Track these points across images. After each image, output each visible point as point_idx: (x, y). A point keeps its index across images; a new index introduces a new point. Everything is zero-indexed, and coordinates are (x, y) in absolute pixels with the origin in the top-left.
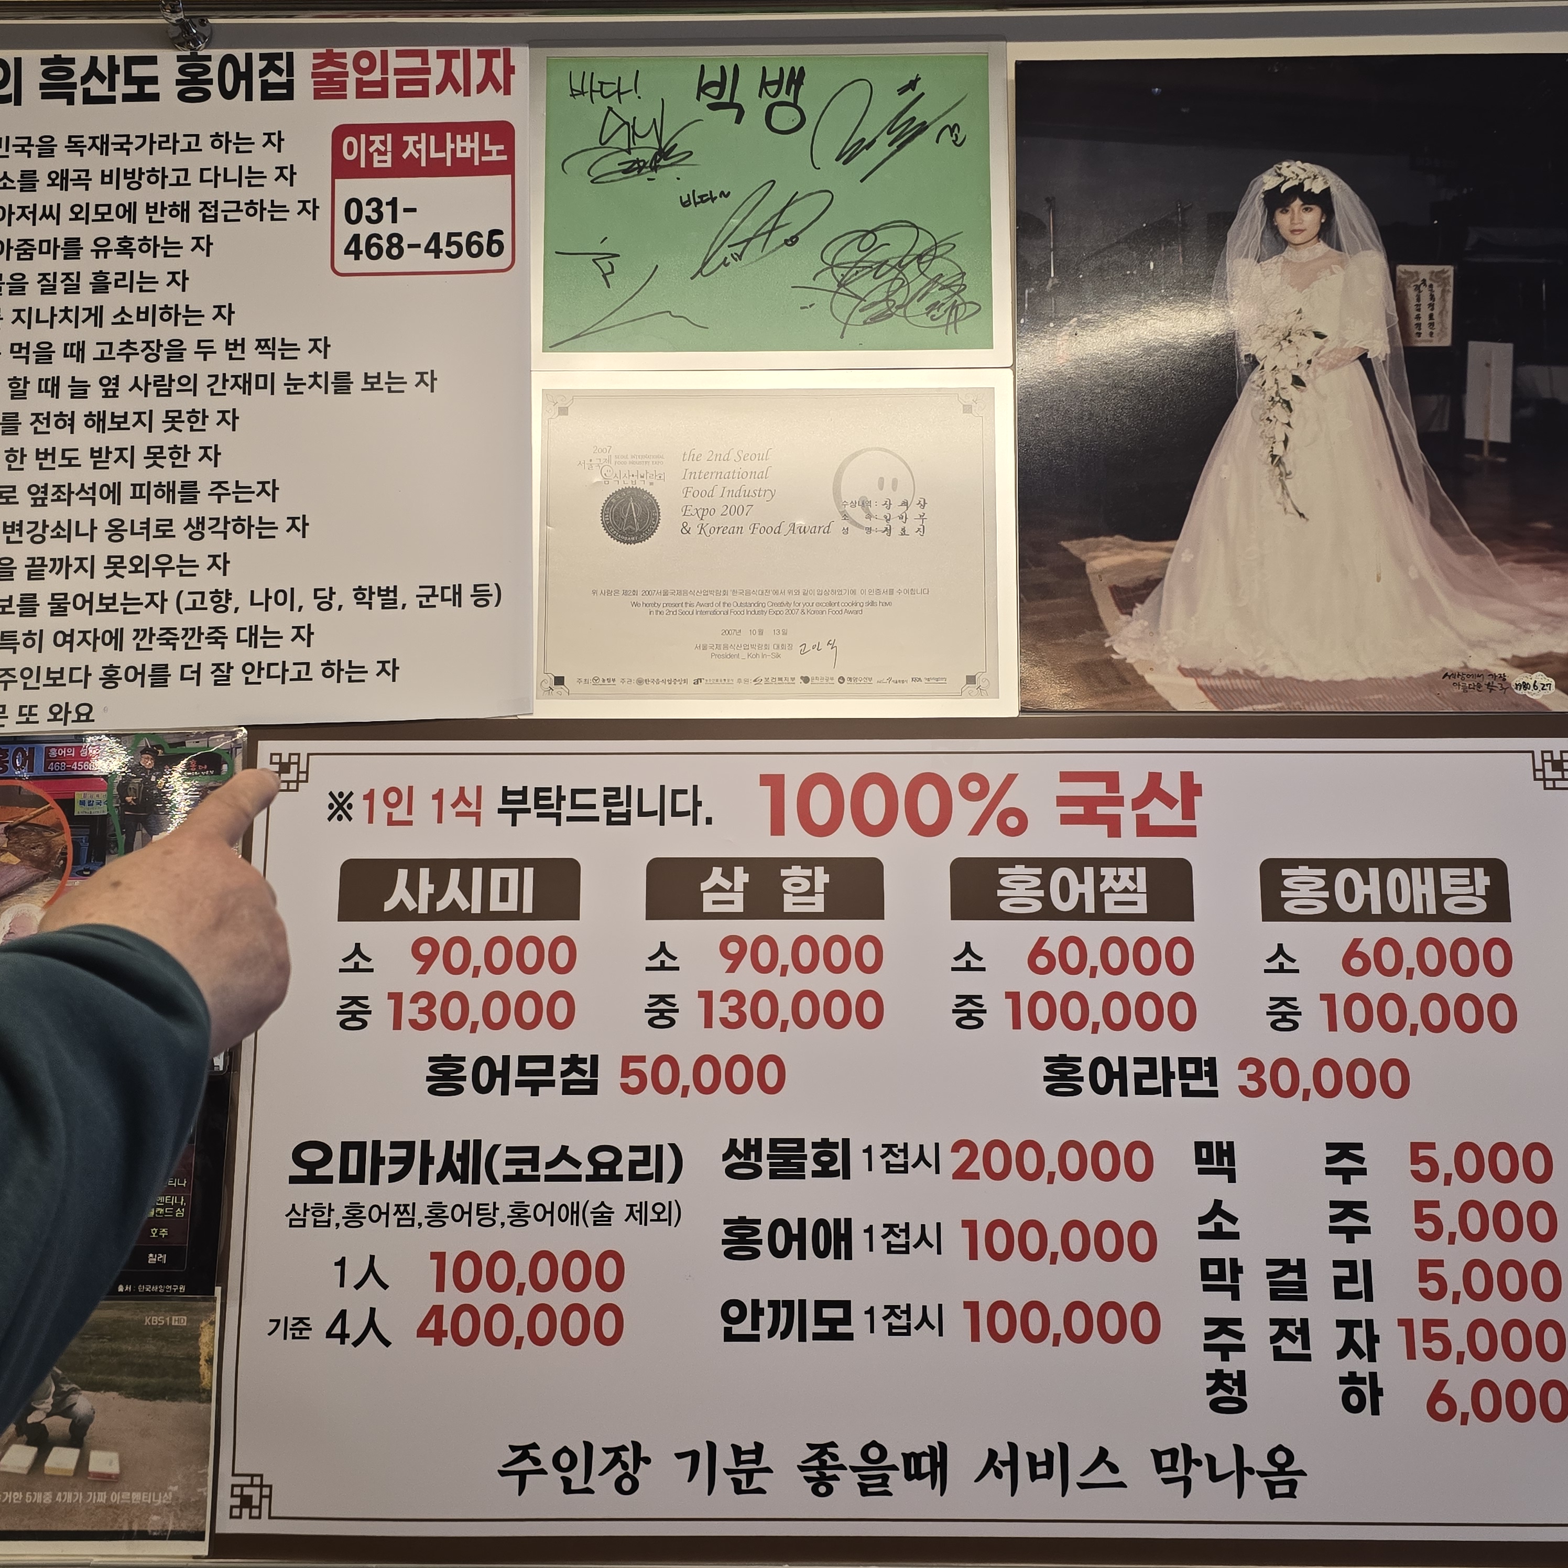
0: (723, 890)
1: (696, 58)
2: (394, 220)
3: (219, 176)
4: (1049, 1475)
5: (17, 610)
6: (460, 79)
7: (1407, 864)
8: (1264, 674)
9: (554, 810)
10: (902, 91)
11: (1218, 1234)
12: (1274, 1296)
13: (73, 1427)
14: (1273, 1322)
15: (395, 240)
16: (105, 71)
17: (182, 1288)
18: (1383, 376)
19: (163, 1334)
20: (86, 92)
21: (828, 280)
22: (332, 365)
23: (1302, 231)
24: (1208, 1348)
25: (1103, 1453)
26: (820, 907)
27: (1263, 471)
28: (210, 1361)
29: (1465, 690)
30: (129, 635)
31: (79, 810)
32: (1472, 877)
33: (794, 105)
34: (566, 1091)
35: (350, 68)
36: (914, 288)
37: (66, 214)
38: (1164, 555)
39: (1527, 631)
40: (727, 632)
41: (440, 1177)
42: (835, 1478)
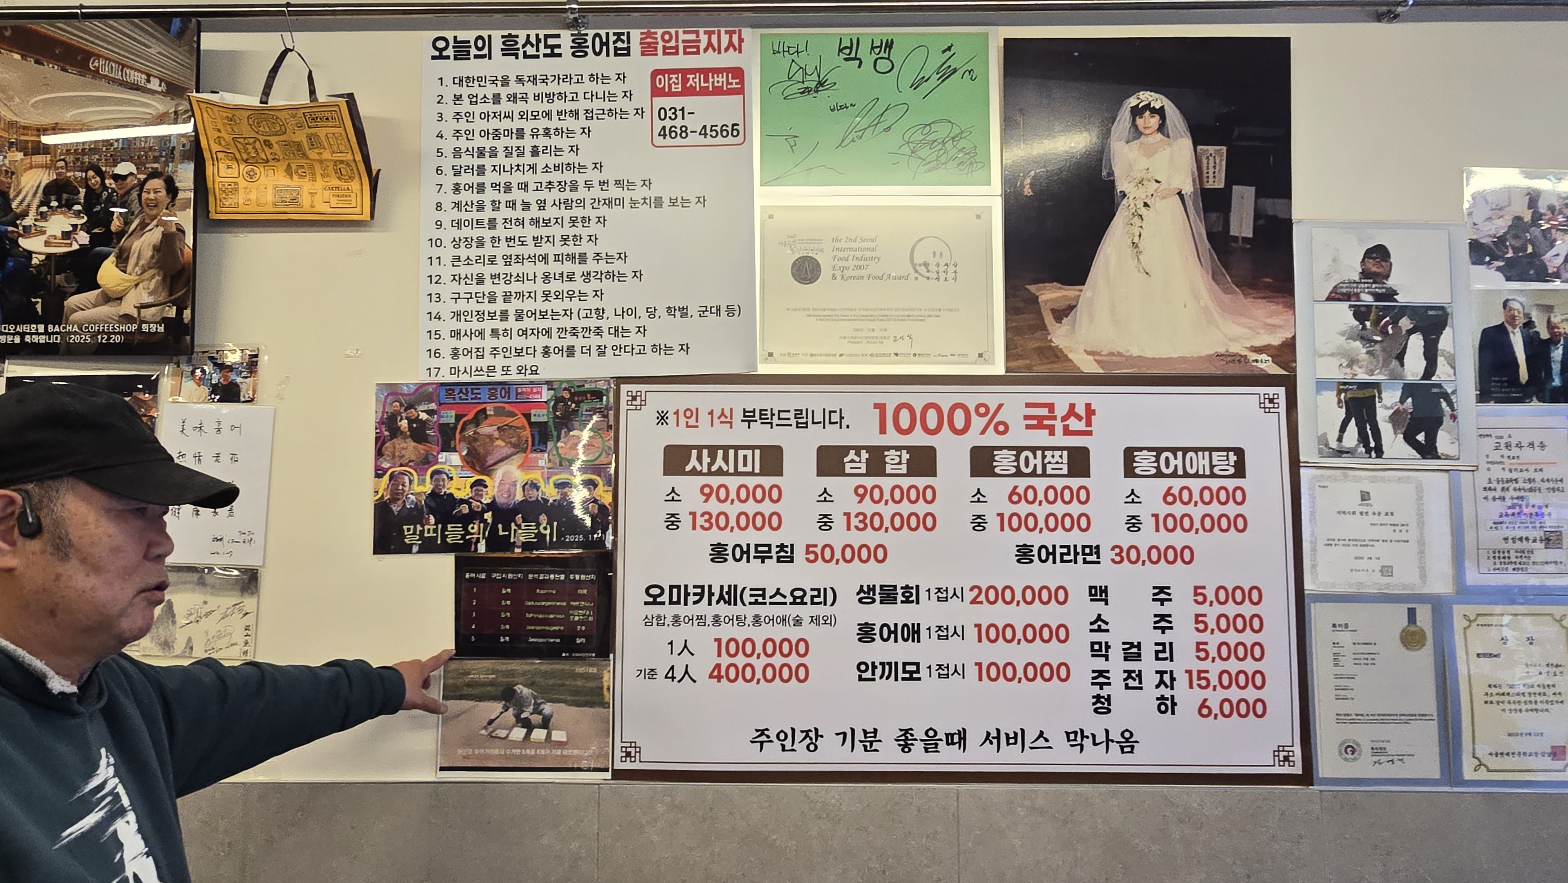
0: (855, 462)
1: (839, 34)
2: (683, 118)
3: (594, 96)
4: (1015, 743)
5: (499, 318)
6: (716, 45)
7: (1196, 450)
8: (1128, 354)
9: (769, 421)
10: (944, 52)
11: (1100, 630)
12: (1126, 659)
13: (543, 719)
14: (1125, 671)
15: (684, 129)
16: (534, 41)
17: (594, 655)
18: (1189, 203)
19: (586, 677)
20: (525, 52)
21: (906, 150)
22: (653, 193)
23: (1149, 128)
24: (1093, 684)
25: (1042, 733)
26: (904, 471)
27: (1129, 251)
28: (609, 689)
29: (1227, 363)
30: (554, 331)
31: (533, 419)
32: (1227, 456)
33: (888, 59)
34: (778, 561)
35: (659, 40)
36: (951, 154)
37: (516, 116)
38: (1078, 293)
39: (1258, 333)
40: (857, 330)
41: (718, 602)
42: (912, 744)
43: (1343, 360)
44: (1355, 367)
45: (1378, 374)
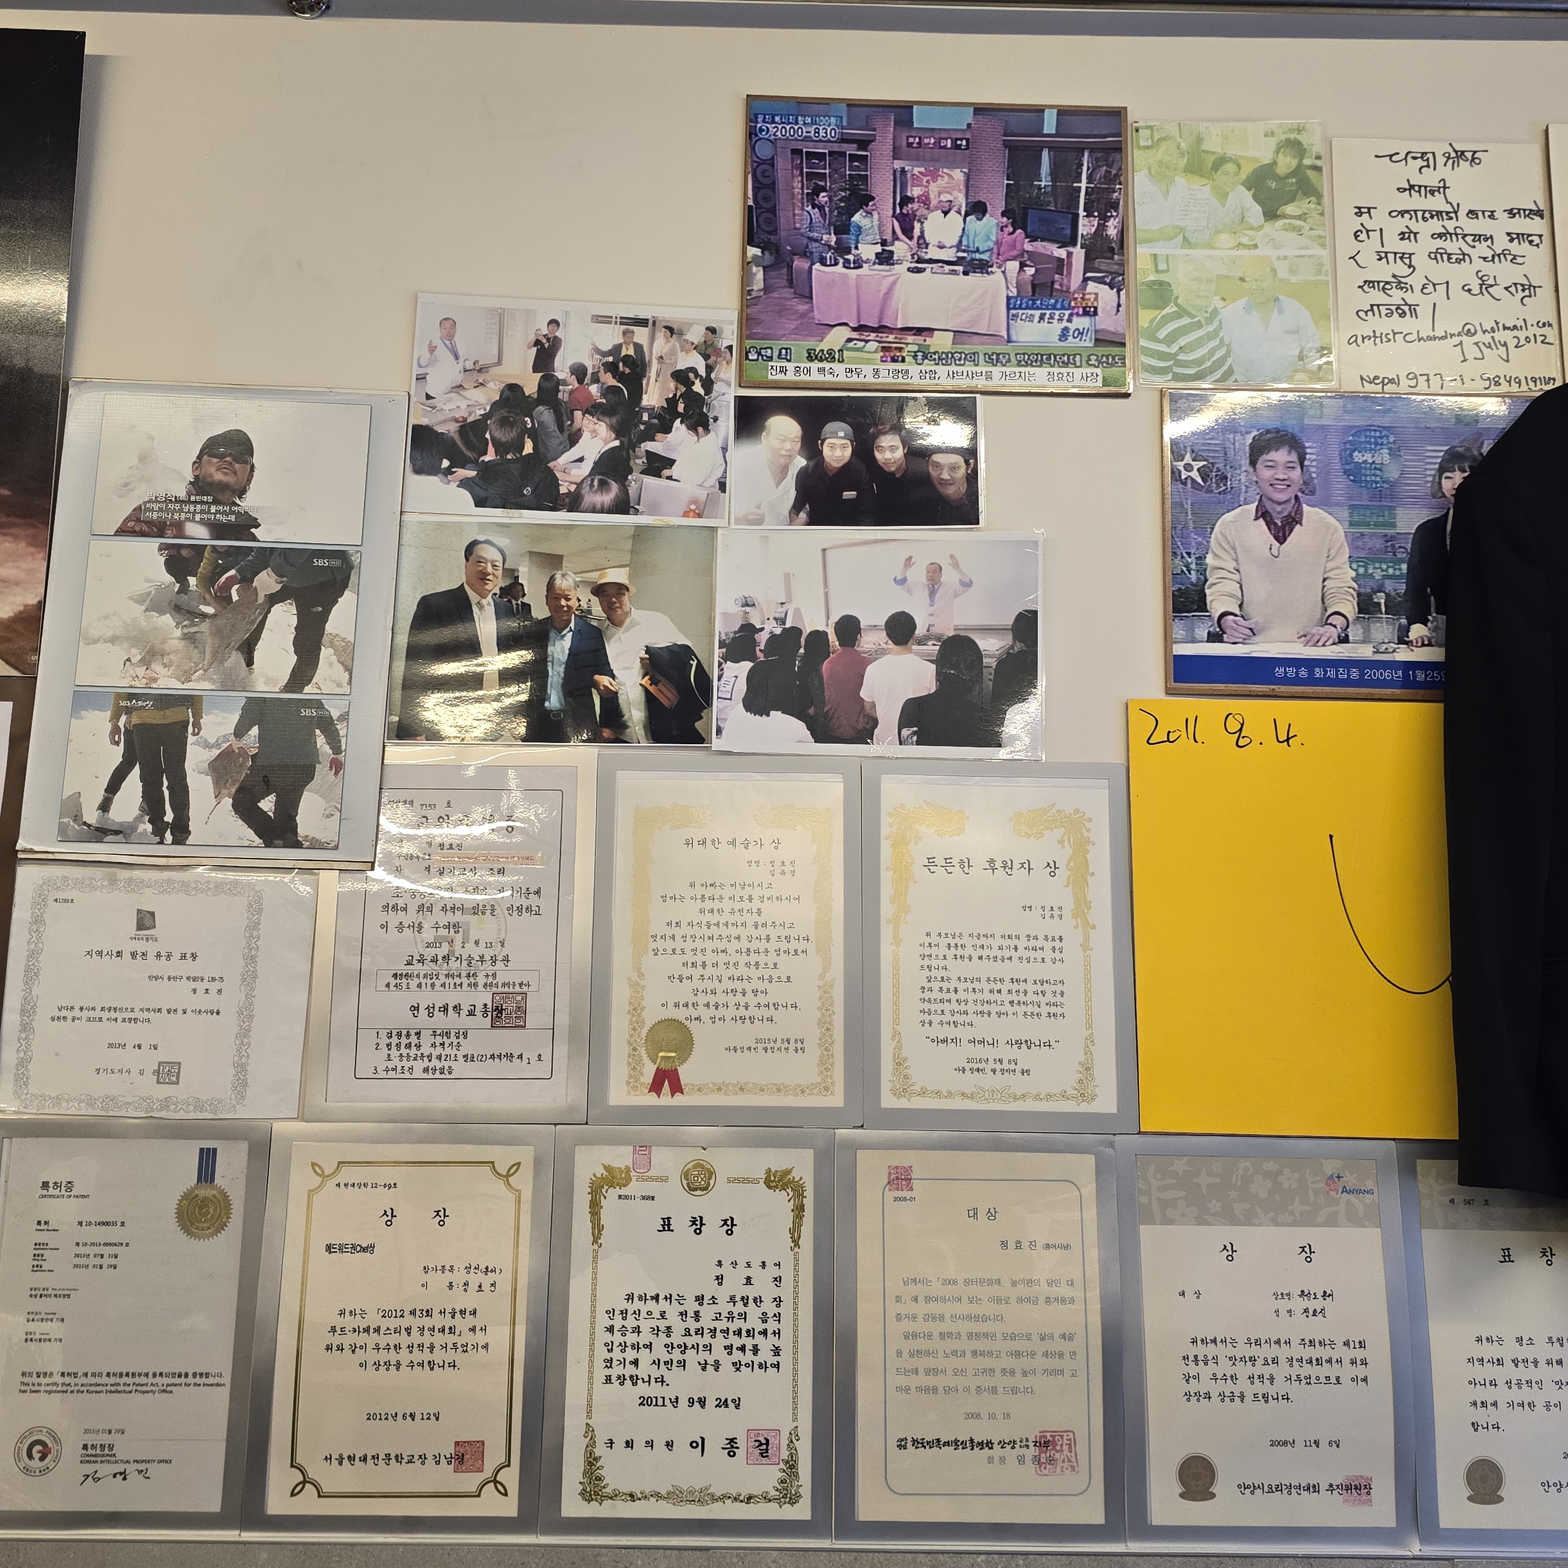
43: (134, 651)
44: (157, 667)
45: (197, 680)
